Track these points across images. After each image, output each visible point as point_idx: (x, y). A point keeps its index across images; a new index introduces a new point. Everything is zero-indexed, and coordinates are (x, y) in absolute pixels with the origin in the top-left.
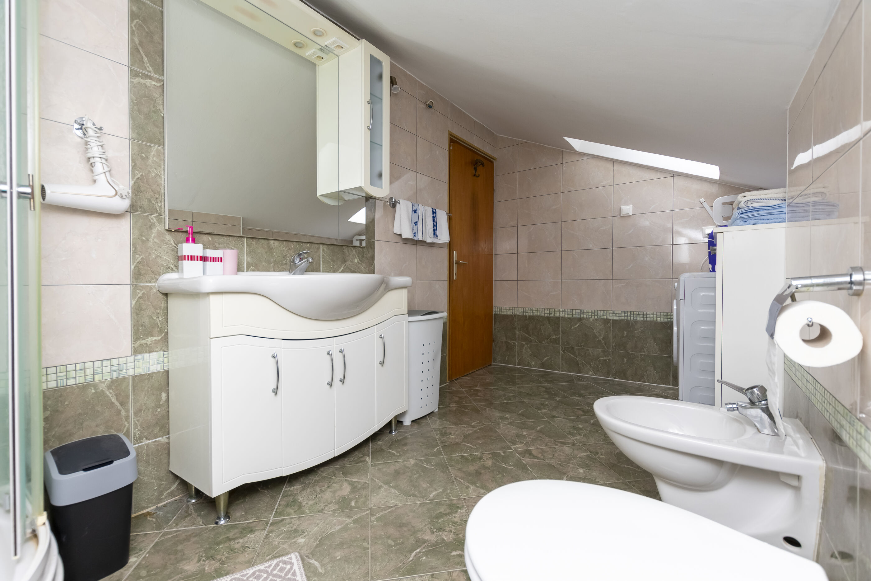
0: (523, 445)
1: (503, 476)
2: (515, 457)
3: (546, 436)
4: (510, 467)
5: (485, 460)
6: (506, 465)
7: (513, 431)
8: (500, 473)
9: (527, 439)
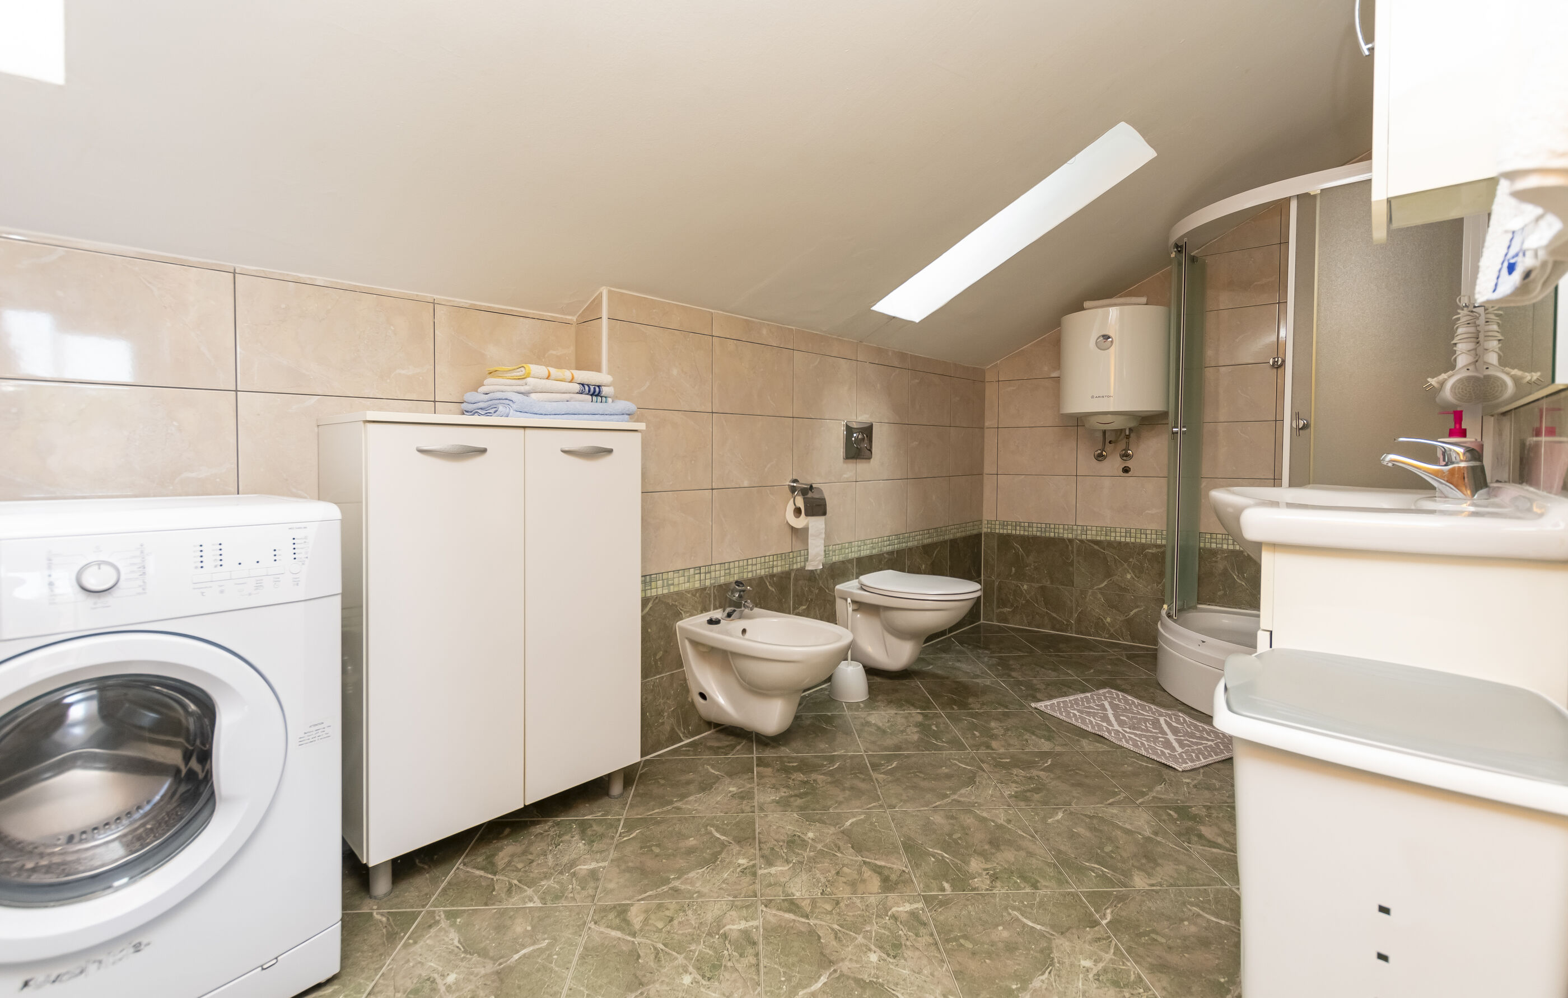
0: (894, 909)
1: (950, 835)
2: (920, 876)
3: (819, 938)
4: (936, 851)
5: (984, 873)
6: (943, 856)
7: (906, 972)
8: (956, 842)
9: (877, 933)
